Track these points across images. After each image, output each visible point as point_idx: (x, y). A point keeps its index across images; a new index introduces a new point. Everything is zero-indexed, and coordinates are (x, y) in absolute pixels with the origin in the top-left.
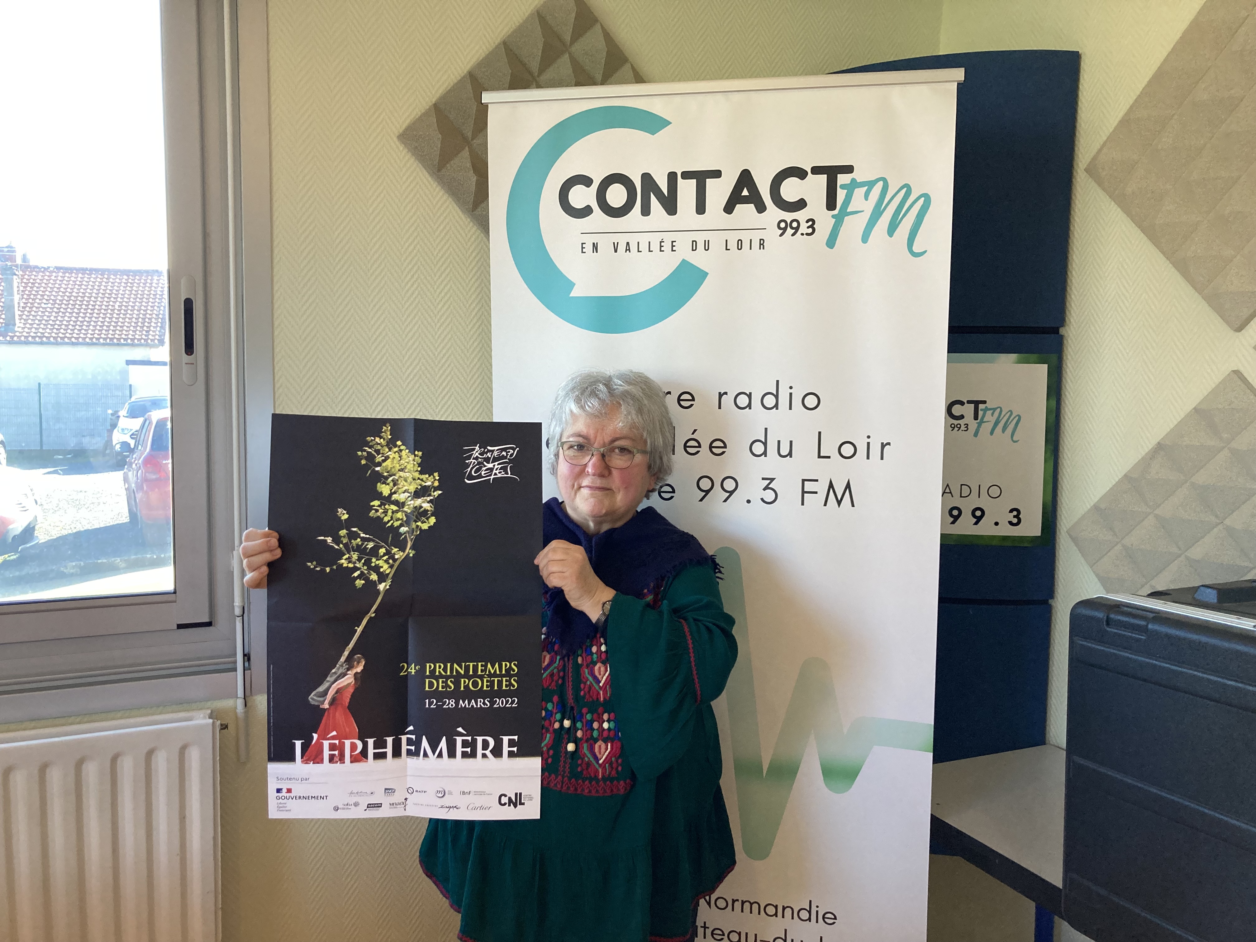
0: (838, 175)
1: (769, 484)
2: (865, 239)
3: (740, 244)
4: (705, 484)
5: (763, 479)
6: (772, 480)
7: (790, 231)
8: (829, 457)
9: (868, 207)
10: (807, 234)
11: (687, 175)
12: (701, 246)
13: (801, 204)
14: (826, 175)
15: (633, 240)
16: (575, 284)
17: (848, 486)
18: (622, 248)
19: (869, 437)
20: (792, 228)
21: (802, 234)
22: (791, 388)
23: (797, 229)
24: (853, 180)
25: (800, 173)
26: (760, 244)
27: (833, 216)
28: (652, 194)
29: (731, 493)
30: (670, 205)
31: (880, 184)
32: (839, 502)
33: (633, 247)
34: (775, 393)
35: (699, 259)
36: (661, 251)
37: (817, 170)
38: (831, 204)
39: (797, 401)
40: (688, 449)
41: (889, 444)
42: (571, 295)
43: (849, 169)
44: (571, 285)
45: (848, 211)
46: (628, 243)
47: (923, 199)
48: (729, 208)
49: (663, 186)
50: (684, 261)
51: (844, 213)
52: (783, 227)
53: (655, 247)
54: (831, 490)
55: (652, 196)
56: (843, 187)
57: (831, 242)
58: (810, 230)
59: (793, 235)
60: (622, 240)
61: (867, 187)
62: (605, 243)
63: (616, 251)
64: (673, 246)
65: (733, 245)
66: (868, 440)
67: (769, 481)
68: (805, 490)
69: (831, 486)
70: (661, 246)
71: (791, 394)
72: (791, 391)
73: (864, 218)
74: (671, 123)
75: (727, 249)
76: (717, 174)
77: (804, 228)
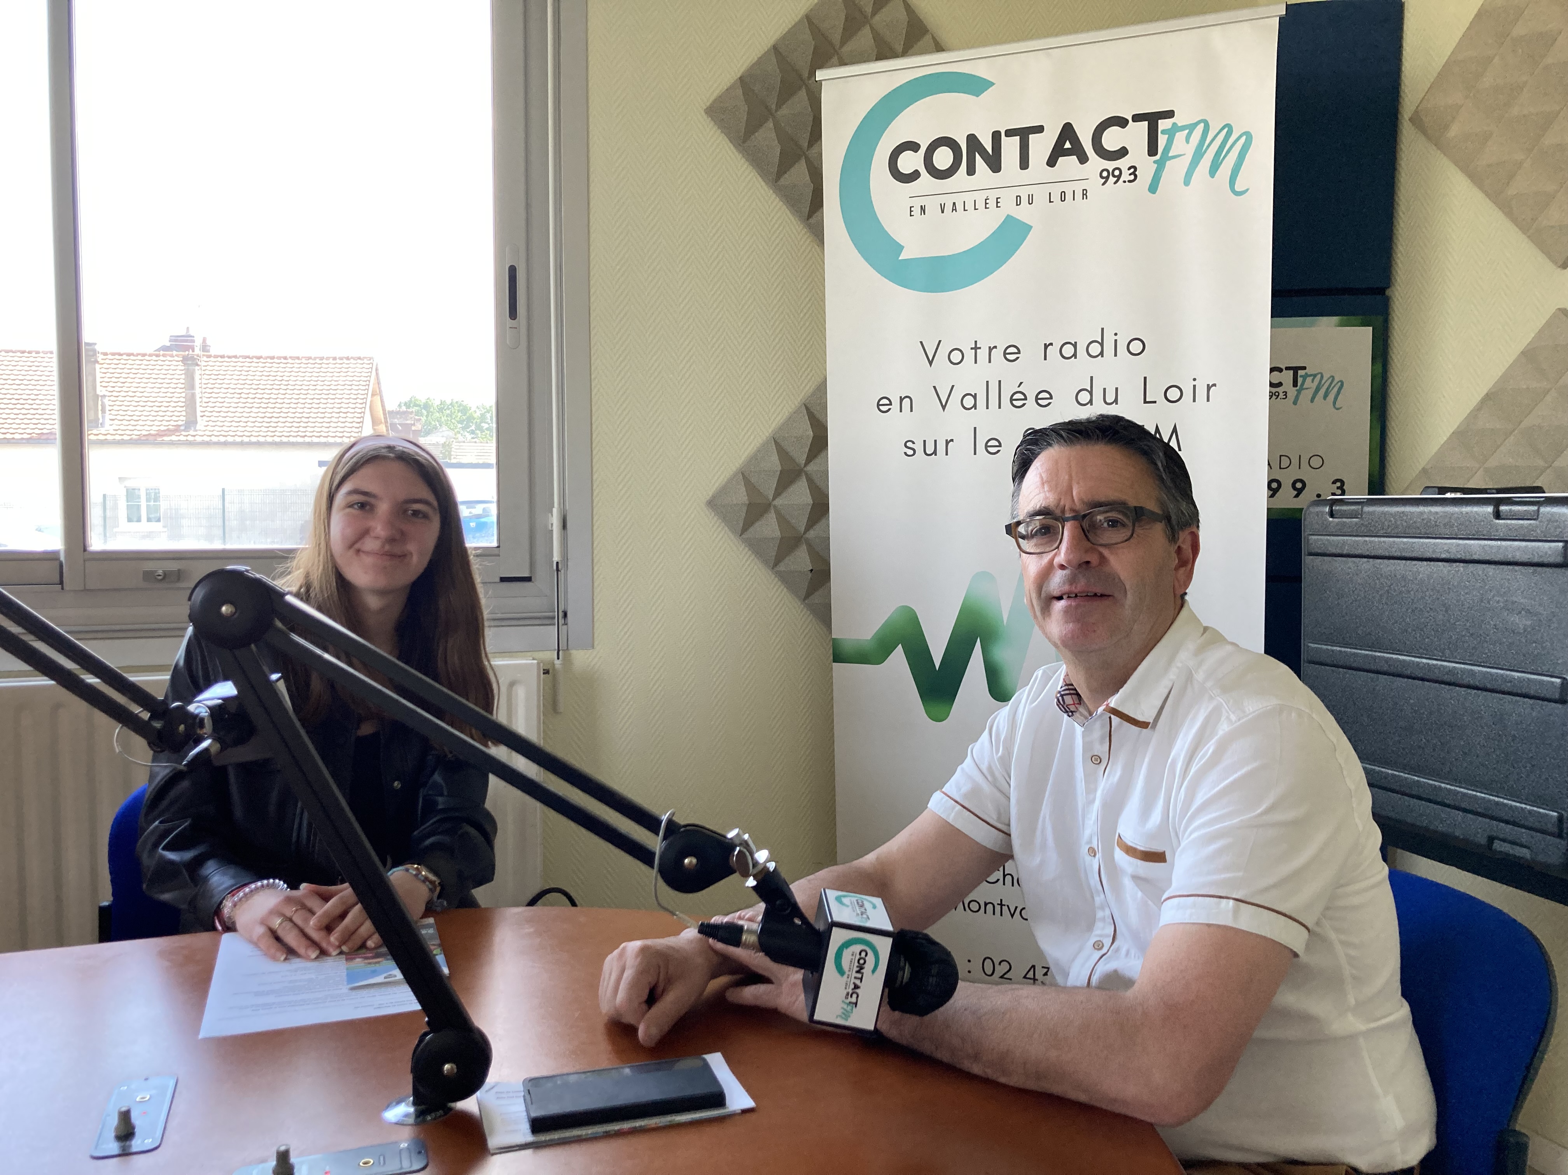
0: (1160, 121)
2: (1187, 182)
3: (1063, 196)
7: (1112, 179)
8: (1155, 402)
9: (1189, 150)
10: (1130, 181)
11: (1010, 133)
12: (1024, 200)
13: (1123, 152)
14: (1147, 122)
15: (959, 199)
16: (903, 247)
17: (1175, 431)
18: (948, 208)
19: (1195, 380)
20: (1114, 176)
21: (1125, 182)
22: (1116, 334)
23: (1119, 177)
24: (1174, 124)
25: (1121, 122)
26: (1083, 194)
27: (1155, 162)
28: (977, 153)
30: (995, 164)
31: (1201, 126)
33: (959, 207)
34: (1100, 341)
35: (1023, 213)
36: (986, 208)
37: (1137, 118)
38: (1152, 150)
39: (1122, 348)
40: (1014, 402)
41: (1214, 385)
42: (901, 258)
43: (1169, 114)
44: (901, 248)
45: (1170, 155)
46: (954, 204)
47: (1244, 137)
48: (1052, 162)
49: (988, 145)
50: (1009, 217)
51: (1166, 157)
52: (1105, 176)
53: (980, 205)
55: (977, 156)
56: (1163, 132)
57: (1153, 188)
58: (1132, 177)
59: (1115, 183)
60: (948, 201)
62: (932, 206)
63: (942, 212)
64: (997, 202)
65: (1056, 197)
66: (1194, 383)
70: (986, 204)
71: (1116, 341)
72: (1116, 338)
73: (1186, 161)
74: (994, 84)
75: (1050, 202)
76: (1039, 129)
77: (1126, 176)
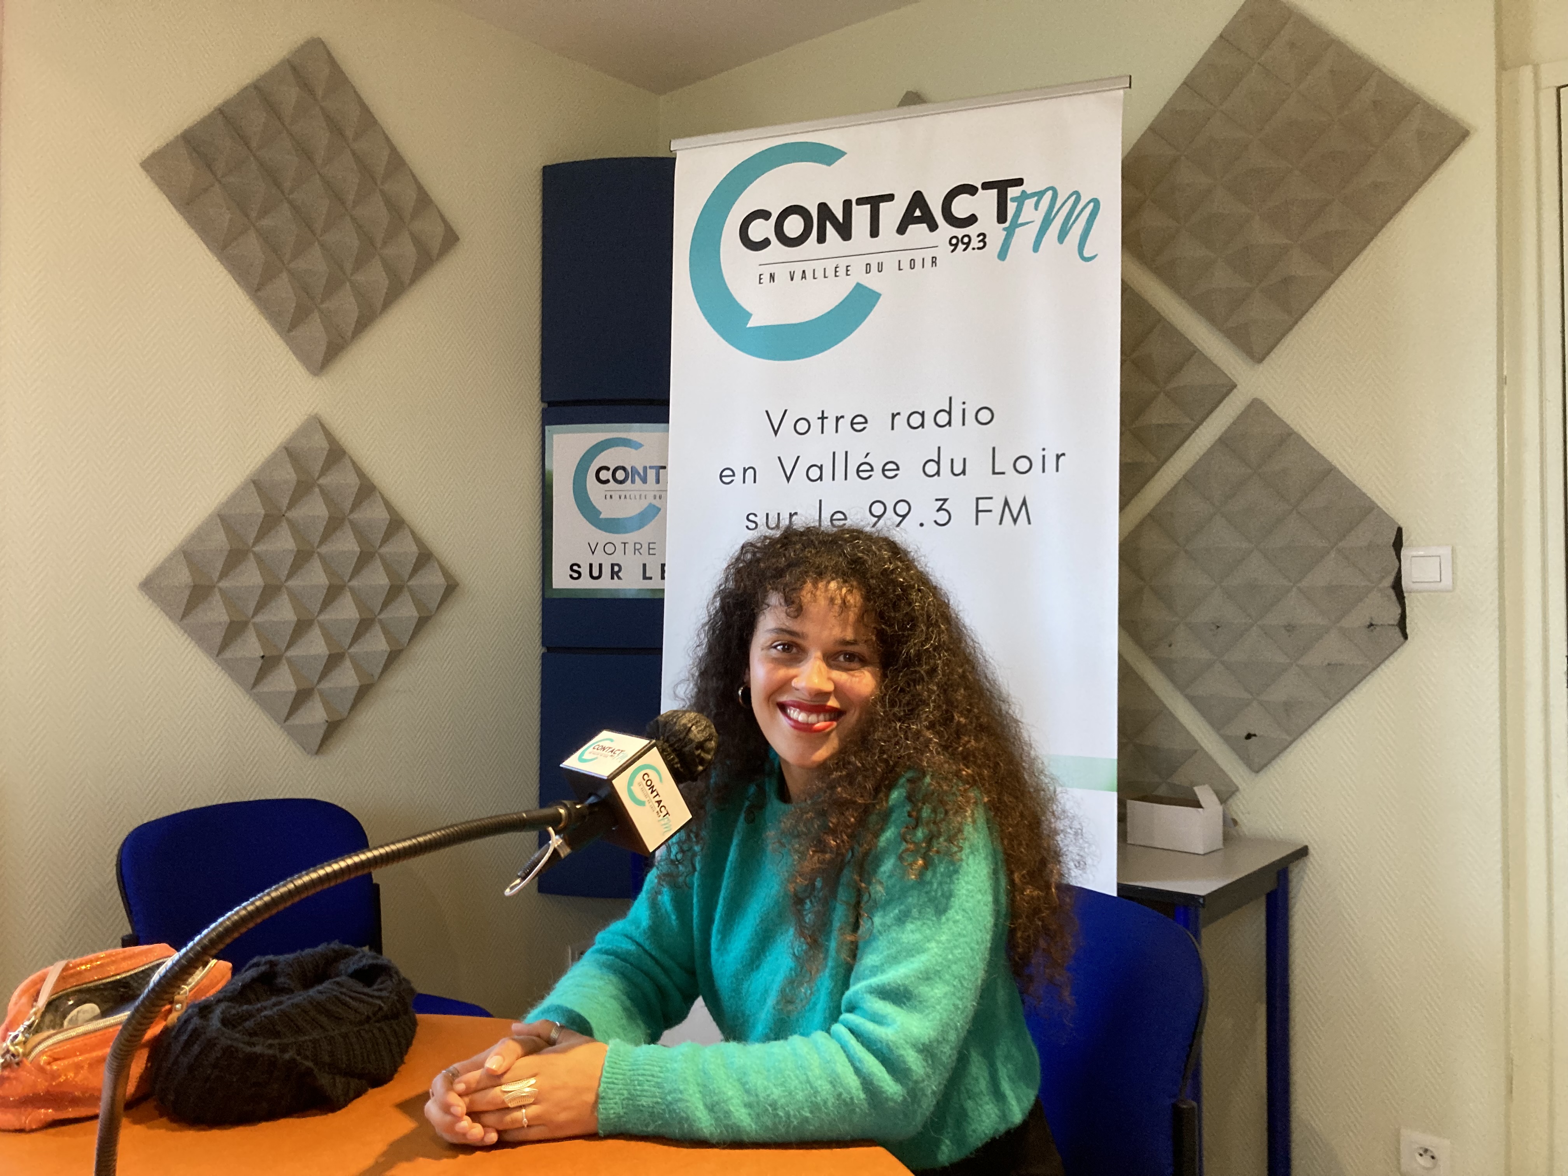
0: (1009, 189)
1: (943, 504)
2: (1036, 248)
3: (912, 264)
4: (878, 509)
5: (937, 500)
6: (945, 500)
7: (961, 247)
8: (1003, 473)
9: (1038, 217)
10: (979, 248)
11: (861, 201)
12: (874, 268)
13: (972, 220)
14: (996, 190)
15: (809, 267)
16: (751, 315)
17: (1024, 503)
18: (798, 275)
19: (1044, 449)
20: (963, 243)
21: (974, 249)
22: (964, 403)
23: (968, 244)
24: (1023, 192)
25: (970, 190)
26: (933, 262)
27: (1004, 229)
29: (904, 517)
30: (845, 231)
31: (1050, 194)
32: (1015, 521)
33: (809, 274)
34: (948, 409)
35: (872, 281)
36: (835, 276)
37: (987, 186)
38: (1002, 217)
39: (970, 416)
40: (861, 474)
41: (1063, 454)
42: (748, 326)
43: (1019, 182)
44: (749, 315)
45: (1020, 221)
46: (804, 271)
47: (1092, 205)
48: (901, 230)
49: (839, 214)
50: (858, 285)
51: (1015, 225)
52: (954, 243)
53: (830, 272)
54: (1007, 509)
55: (828, 223)
56: (1013, 200)
57: (1003, 255)
58: (981, 244)
59: (965, 250)
60: (798, 269)
61: (1036, 198)
62: (781, 273)
63: (792, 279)
64: (847, 271)
65: (905, 265)
66: (1044, 453)
67: (941, 502)
68: (980, 508)
69: (1006, 503)
70: (836, 272)
71: (964, 410)
72: (964, 406)
73: (1035, 228)
74: (847, 153)
75: (900, 269)
76: (890, 197)
77: (975, 243)
